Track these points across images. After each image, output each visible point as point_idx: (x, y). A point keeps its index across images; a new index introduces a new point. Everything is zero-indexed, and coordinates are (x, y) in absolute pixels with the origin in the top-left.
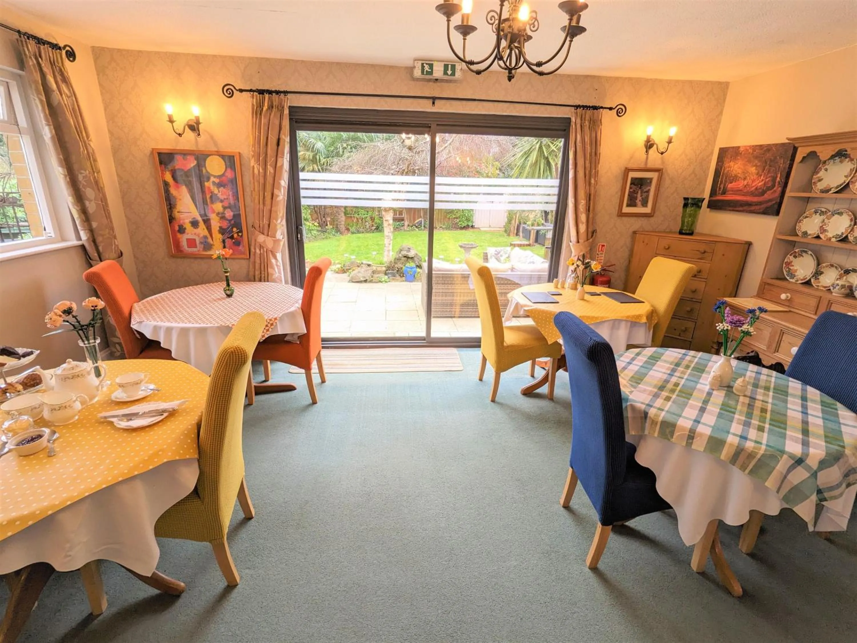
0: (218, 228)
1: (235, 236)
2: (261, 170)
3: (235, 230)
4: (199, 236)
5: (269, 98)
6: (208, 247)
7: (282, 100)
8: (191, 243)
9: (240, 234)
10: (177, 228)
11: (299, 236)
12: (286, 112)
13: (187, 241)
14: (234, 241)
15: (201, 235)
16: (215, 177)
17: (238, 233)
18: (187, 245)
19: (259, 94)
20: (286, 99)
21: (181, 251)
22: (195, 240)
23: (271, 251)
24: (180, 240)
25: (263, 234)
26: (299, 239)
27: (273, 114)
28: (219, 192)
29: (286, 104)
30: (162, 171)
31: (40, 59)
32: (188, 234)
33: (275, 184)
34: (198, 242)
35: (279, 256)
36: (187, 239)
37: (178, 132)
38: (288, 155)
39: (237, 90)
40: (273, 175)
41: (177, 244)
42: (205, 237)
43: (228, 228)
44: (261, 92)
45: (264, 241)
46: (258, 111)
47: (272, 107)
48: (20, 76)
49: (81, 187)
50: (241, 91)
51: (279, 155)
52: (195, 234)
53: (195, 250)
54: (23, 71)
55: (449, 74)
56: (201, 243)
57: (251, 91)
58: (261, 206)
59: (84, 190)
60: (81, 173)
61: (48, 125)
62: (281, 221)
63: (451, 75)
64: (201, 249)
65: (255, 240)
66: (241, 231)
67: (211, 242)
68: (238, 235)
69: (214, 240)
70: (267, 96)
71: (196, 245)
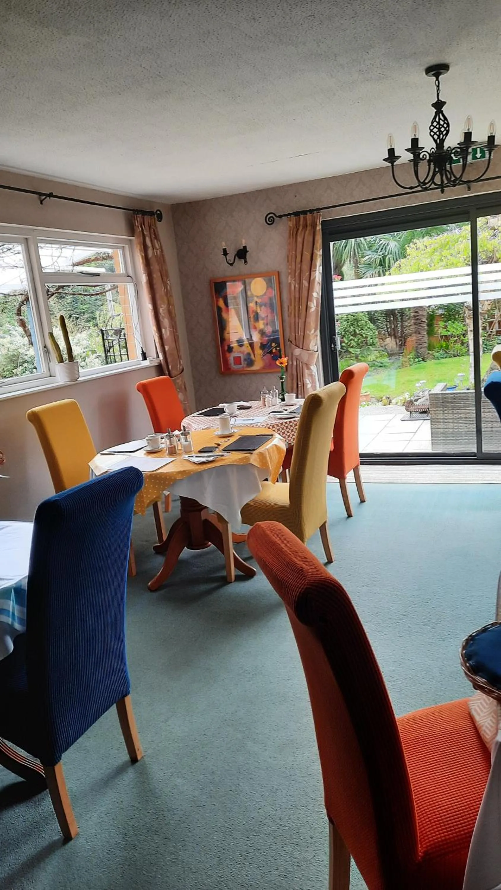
0: (259, 345)
1: (274, 350)
2: (297, 286)
3: (273, 344)
4: (243, 354)
5: (304, 217)
6: (251, 363)
7: (314, 217)
8: (238, 360)
9: (278, 348)
10: (226, 348)
11: (333, 346)
12: (319, 227)
13: (234, 359)
14: (272, 355)
15: (246, 353)
16: (257, 297)
17: (276, 347)
18: (234, 363)
19: (296, 216)
20: (319, 215)
21: (230, 369)
22: (240, 357)
23: (306, 364)
24: (229, 359)
25: (299, 347)
26: (333, 349)
27: (307, 232)
28: (261, 311)
29: (318, 220)
30: (217, 298)
31: (143, 226)
32: (235, 352)
33: (309, 298)
34: (242, 359)
35: (314, 368)
36: (234, 357)
37: (230, 262)
38: (321, 267)
39: (277, 217)
40: (307, 288)
41: (226, 361)
42: (249, 354)
43: (268, 343)
44: (297, 214)
45: (300, 354)
46: (294, 233)
47: (307, 226)
48: (130, 240)
49: (161, 318)
50: (280, 216)
51: (312, 269)
52: (240, 352)
53: (240, 366)
54: (133, 236)
55: (478, 157)
56: (245, 360)
57: (289, 214)
58: (297, 318)
59: (162, 320)
60: (162, 307)
61: (145, 273)
62: (315, 331)
63: (480, 158)
64: (245, 366)
65: (292, 354)
66: (279, 346)
67: (253, 358)
68: (276, 349)
69: (255, 356)
70: (302, 216)
71: (241, 362)
